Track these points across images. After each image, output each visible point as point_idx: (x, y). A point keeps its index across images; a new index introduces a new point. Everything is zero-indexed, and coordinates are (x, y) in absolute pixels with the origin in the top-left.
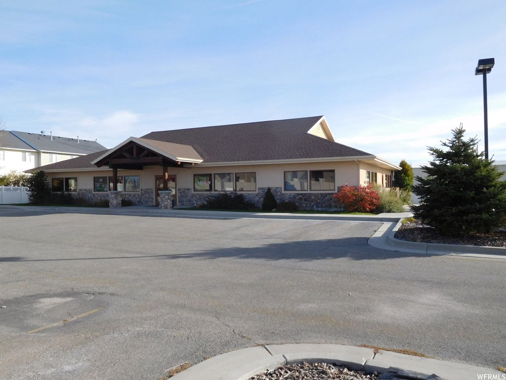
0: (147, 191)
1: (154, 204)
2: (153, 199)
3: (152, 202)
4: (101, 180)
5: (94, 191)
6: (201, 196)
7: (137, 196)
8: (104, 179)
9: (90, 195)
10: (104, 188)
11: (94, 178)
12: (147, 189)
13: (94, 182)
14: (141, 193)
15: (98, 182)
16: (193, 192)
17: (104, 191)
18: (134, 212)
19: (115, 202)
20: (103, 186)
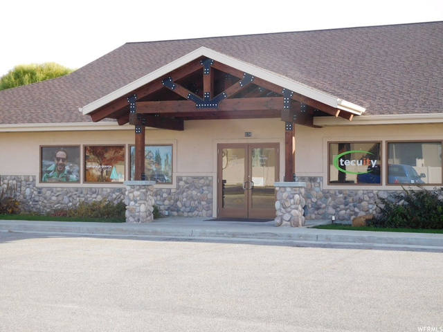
0: (193, 183)
1: (215, 215)
2: (210, 202)
3: (209, 208)
4: (61, 154)
5: (41, 181)
6: (350, 196)
7: (165, 195)
8: (72, 151)
9: (28, 191)
10: (70, 173)
11: (42, 148)
12: (195, 178)
13: (41, 159)
14: (178, 187)
15: (53, 157)
16: (325, 186)
17: (68, 180)
18: (234, 235)
19: (143, 208)
20: (67, 168)
